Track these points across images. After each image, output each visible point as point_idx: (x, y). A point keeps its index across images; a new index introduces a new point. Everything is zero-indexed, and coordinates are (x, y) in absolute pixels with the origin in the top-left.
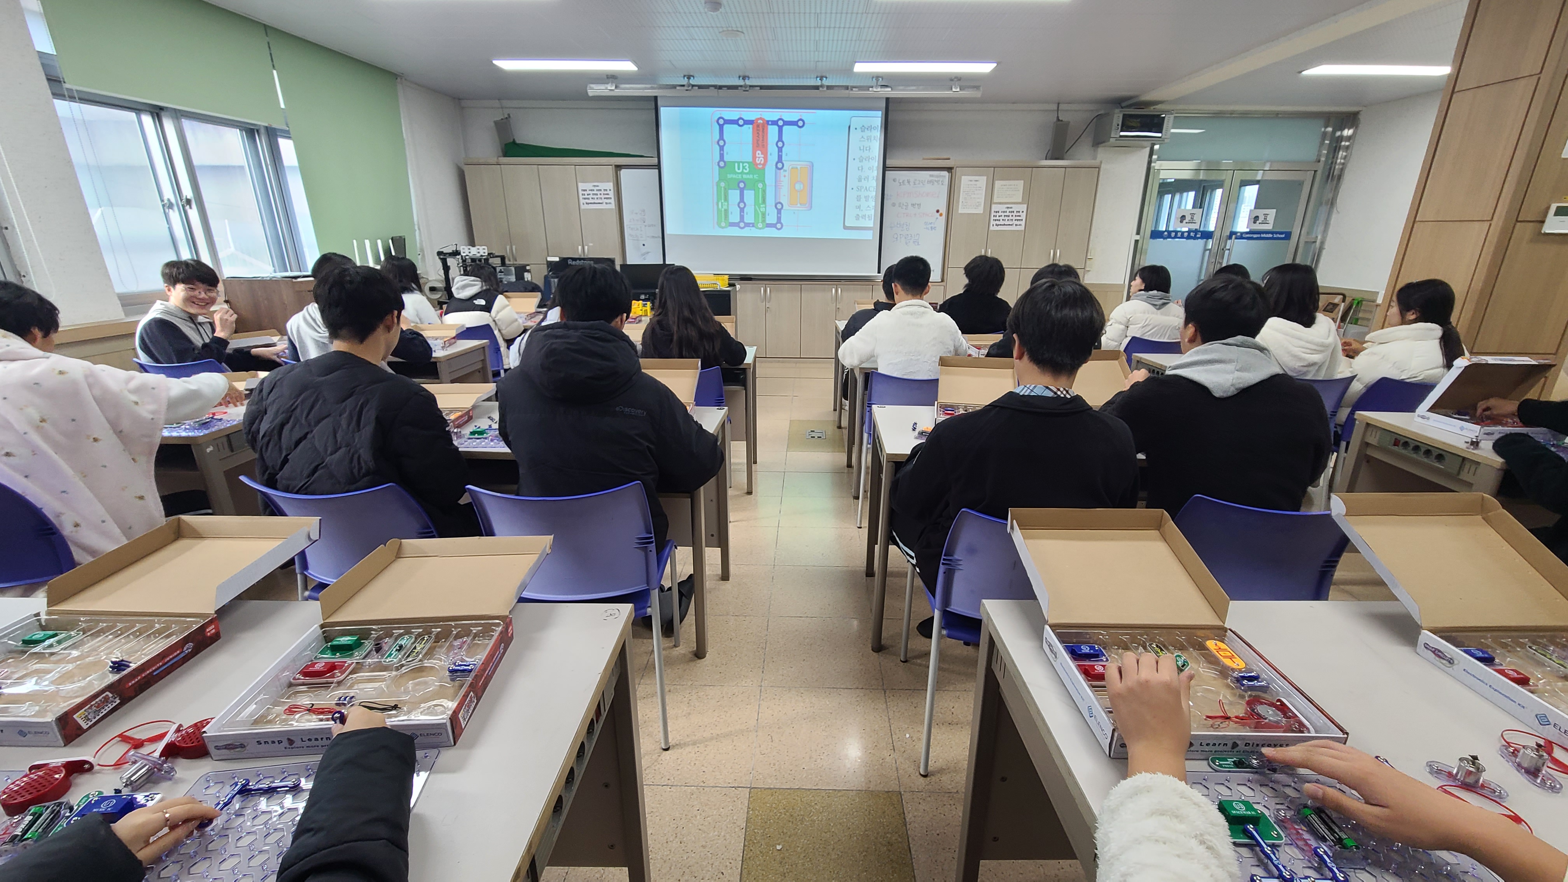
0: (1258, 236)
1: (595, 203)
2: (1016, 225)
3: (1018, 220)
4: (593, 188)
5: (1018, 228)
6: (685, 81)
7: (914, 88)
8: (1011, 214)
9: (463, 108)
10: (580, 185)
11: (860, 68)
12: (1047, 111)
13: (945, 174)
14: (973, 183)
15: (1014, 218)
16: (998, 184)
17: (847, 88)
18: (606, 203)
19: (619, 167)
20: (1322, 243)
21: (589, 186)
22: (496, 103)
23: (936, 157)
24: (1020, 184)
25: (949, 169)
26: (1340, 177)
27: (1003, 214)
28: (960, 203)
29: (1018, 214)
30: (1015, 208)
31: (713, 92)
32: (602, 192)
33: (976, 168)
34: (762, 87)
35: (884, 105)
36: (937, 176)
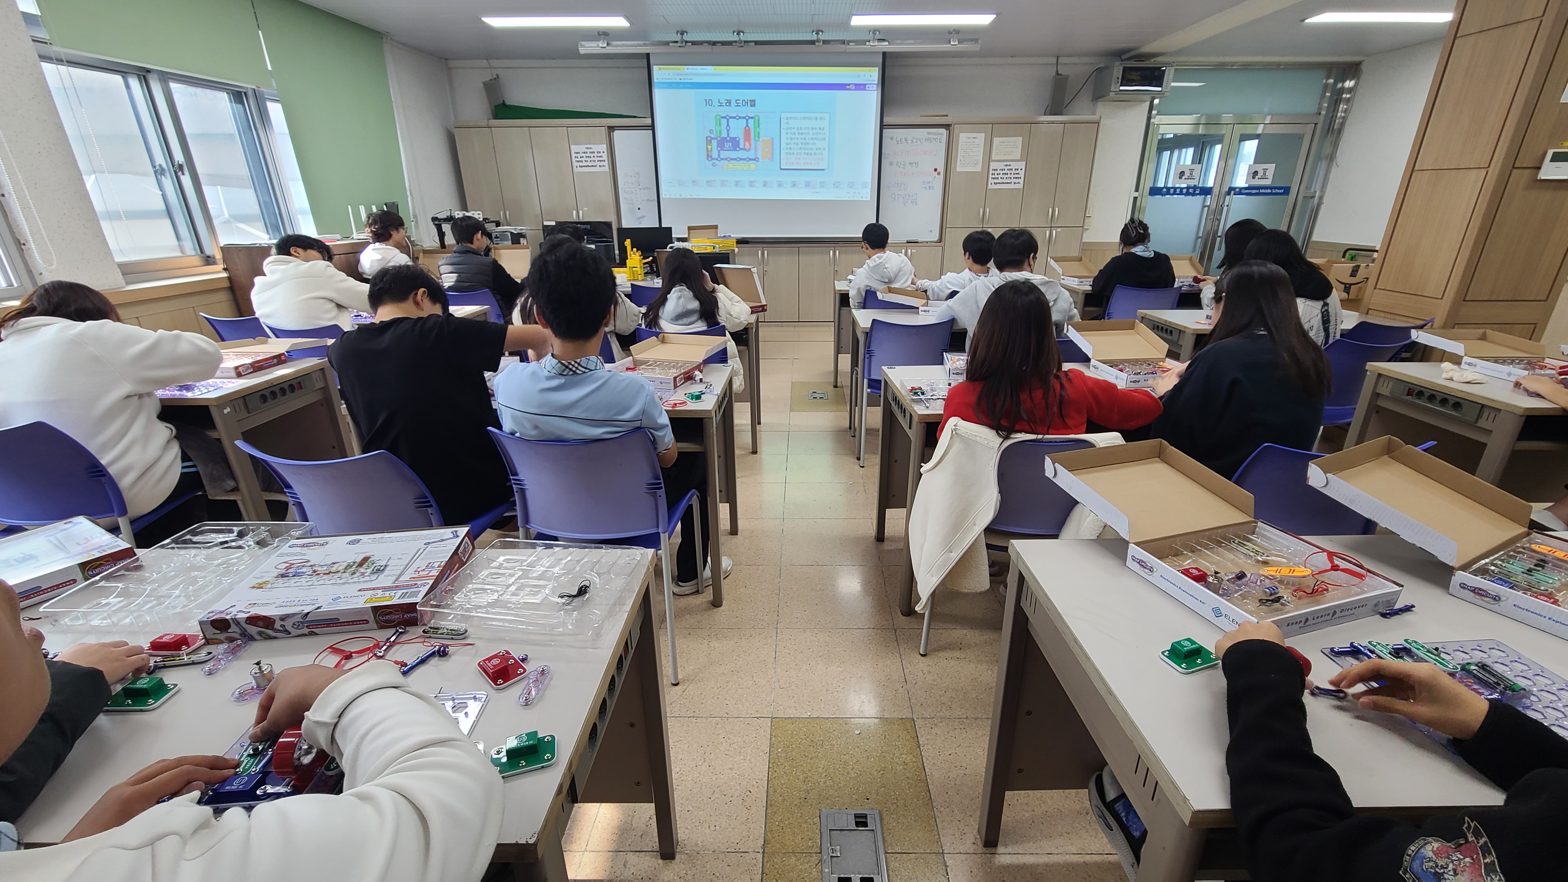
0: (1257, 191)
1: (588, 166)
2: (1015, 183)
3: (1016, 178)
4: (586, 150)
5: (1016, 186)
6: (678, 38)
7: (911, 41)
8: (1009, 172)
9: (450, 68)
10: (572, 147)
11: (857, 21)
12: (1046, 64)
13: (943, 131)
14: (972, 140)
15: (1012, 176)
16: (996, 140)
17: (843, 42)
18: (600, 166)
19: (611, 129)
20: (1321, 198)
21: (581, 148)
22: (484, 63)
23: (934, 114)
24: (1019, 140)
25: (947, 126)
26: (1340, 131)
27: (1001, 172)
28: (959, 160)
29: (1017, 172)
30: (1014, 165)
31: (707, 48)
32: (596, 155)
33: (974, 125)
34: (757, 43)
35: (881, 60)
36: (935, 134)
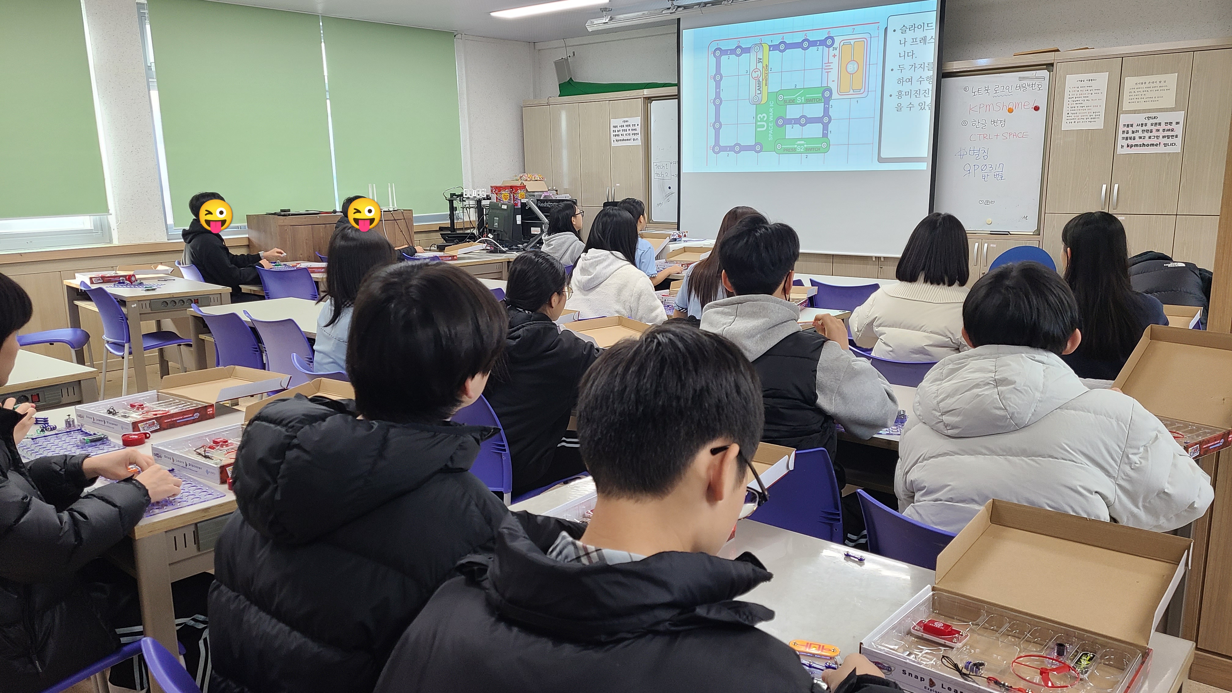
1: (624, 140)
2: (1165, 145)
3: (1168, 137)
4: (623, 124)
5: (1169, 150)
8: (1154, 128)
10: (612, 120)
13: (1045, 73)
14: (1086, 83)
15: (1161, 134)
16: (1129, 82)
18: (635, 140)
19: (649, 99)
21: (620, 122)
23: (1036, 50)
24: (1172, 79)
25: (1049, 66)
27: (1140, 129)
28: (1065, 113)
29: (1169, 127)
30: (1163, 118)
32: (631, 128)
33: (1091, 61)
36: (1028, 79)
